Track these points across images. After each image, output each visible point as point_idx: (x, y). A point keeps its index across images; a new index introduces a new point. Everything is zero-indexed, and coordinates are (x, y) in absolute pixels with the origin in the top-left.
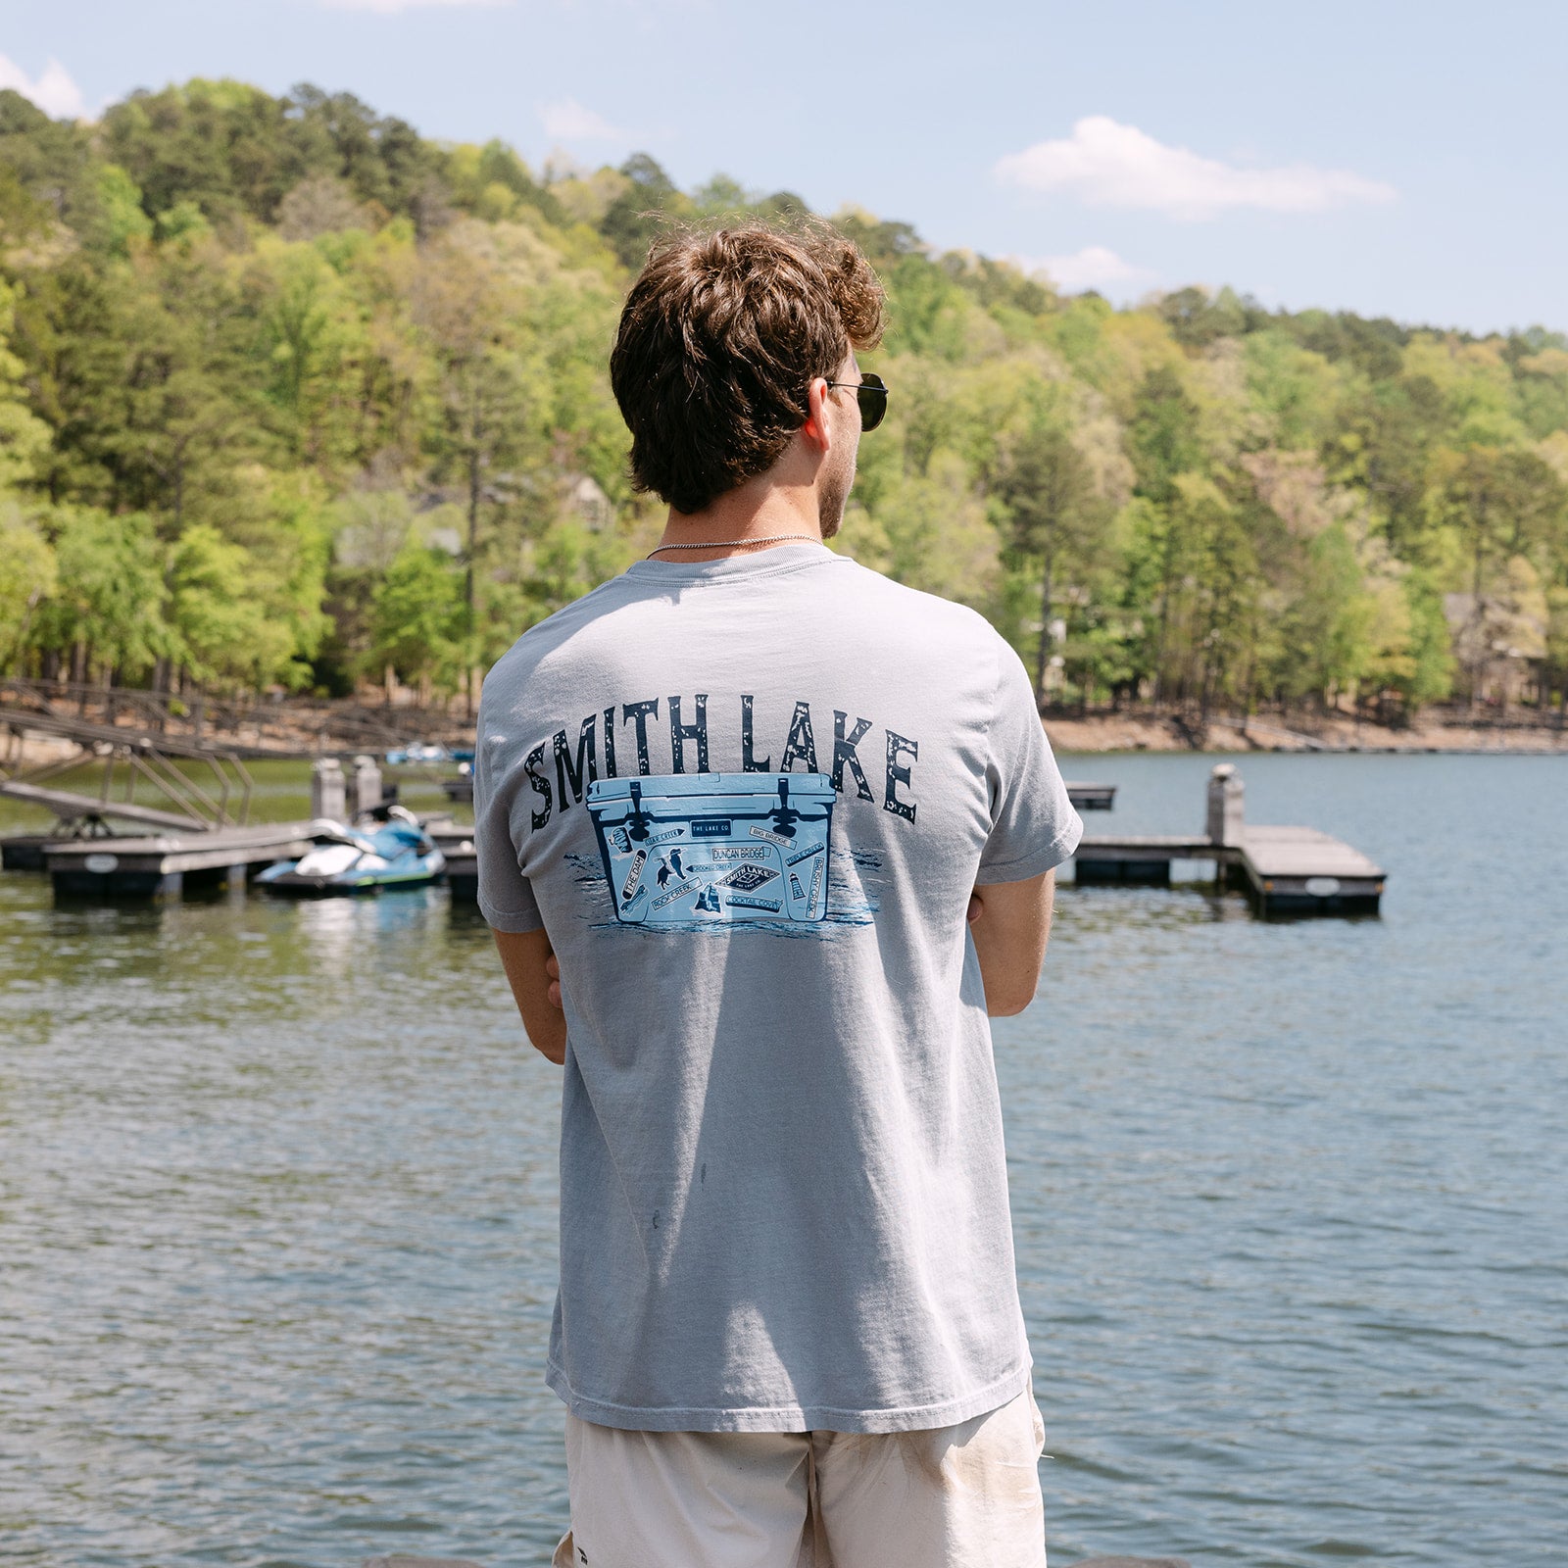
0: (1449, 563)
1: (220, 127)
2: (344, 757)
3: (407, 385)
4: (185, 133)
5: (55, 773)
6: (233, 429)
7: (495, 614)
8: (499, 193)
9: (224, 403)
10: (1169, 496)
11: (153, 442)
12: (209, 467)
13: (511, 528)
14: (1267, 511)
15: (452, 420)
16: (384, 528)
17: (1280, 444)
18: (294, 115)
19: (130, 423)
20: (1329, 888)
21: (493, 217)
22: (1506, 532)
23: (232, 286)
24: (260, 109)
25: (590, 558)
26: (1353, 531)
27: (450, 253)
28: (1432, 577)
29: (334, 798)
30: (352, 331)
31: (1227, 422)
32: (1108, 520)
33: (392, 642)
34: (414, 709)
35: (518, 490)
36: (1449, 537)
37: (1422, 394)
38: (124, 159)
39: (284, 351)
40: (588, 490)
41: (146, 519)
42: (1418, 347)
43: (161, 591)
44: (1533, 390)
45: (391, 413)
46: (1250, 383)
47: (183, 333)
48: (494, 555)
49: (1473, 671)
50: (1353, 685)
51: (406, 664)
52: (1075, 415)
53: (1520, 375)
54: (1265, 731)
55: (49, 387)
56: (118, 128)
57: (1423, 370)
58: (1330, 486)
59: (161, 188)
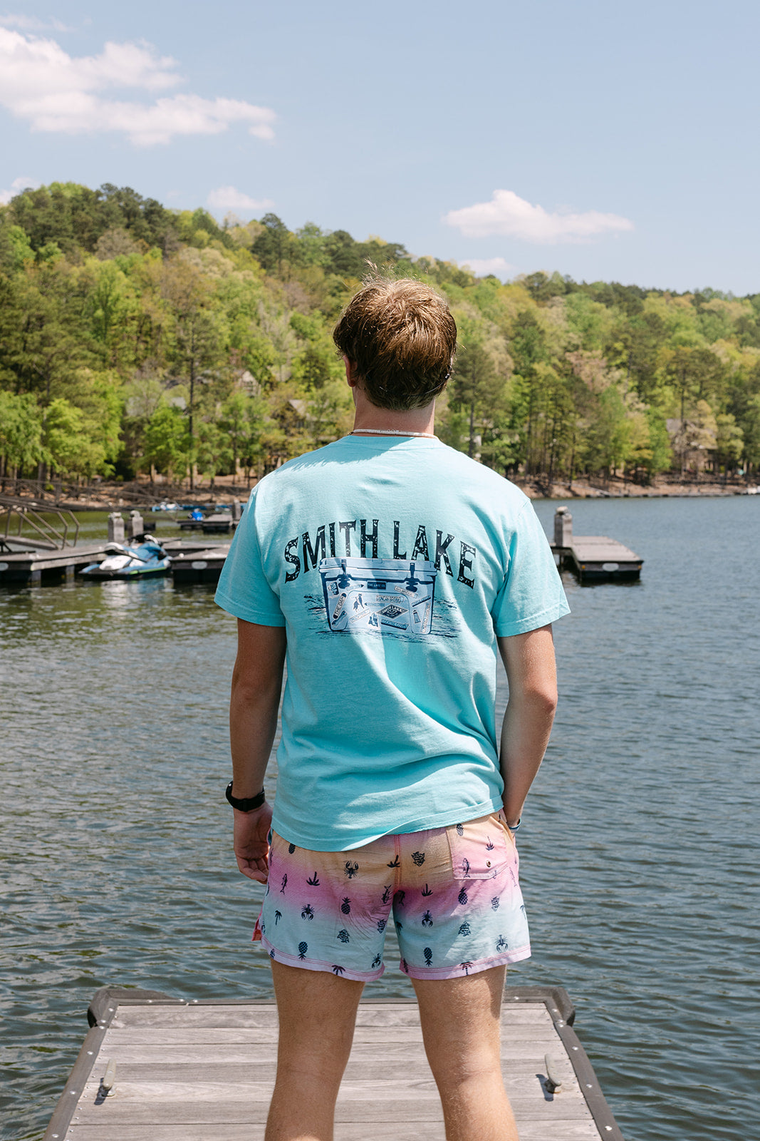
0: (669, 404)
1: (67, 206)
2: (126, 511)
3: (159, 328)
4: (51, 209)
6: (74, 351)
7: (204, 438)
8: (203, 234)
9: (71, 339)
10: (531, 374)
11: (36, 358)
12: (64, 370)
13: (210, 396)
14: (579, 380)
15: (181, 344)
16: (148, 397)
17: (585, 348)
18: (103, 199)
19: (24, 349)
20: (615, 568)
21: (200, 246)
22: (696, 389)
23: (74, 282)
24: (87, 197)
25: (250, 410)
27: (180, 264)
28: (660, 411)
29: (119, 531)
30: (132, 303)
31: (559, 338)
32: (502, 386)
33: (154, 453)
34: (165, 485)
35: (214, 378)
36: (668, 391)
37: (653, 321)
38: (20, 223)
39: (100, 313)
40: (247, 377)
41: (32, 396)
42: (651, 299)
43: (40, 430)
44: (707, 319)
45: (151, 342)
46: (569, 318)
47: (50, 305)
48: (202, 409)
49: (681, 456)
50: (623, 464)
51: (161, 463)
52: (484, 336)
53: (701, 312)
54: (580, 488)
56: (18, 207)
57: (653, 310)
58: (609, 367)
59: (39, 236)
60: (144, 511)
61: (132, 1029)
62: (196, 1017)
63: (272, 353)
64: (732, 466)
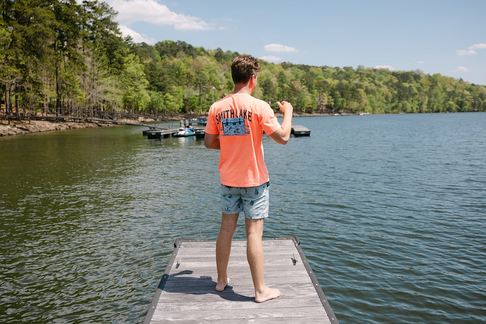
0: (316, 94)
1: (169, 46)
2: (184, 120)
3: (192, 76)
4: (165, 47)
5: (151, 123)
6: (171, 82)
7: (203, 103)
8: (202, 53)
9: (170, 78)
10: (283, 87)
11: (162, 83)
12: (169, 86)
13: (205, 92)
14: (294, 88)
15: (197, 80)
16: (190, 93)
17: (296, 80)
18: (178, 44)
19: (159, 81)
20: (304, 133)
21: (202, 55)
22: (323, 90)
23: (171, 65)
24: (174, 44)
25: (214, 96)
26: (304, 90)
27: (197, 60)
28: (314, 95)
29: (183, 125)
30: (185, 70)
31: (289, 78)
32: (275, 89)
33: (191, 106)
34: (194, 114)
35: (205, 88)
36: (316, 91)
37: (312, 74)
38: (157, 50)
39: (177, 72)
40: (214, 88)
41: (161, 92)
42: (312, 68)
43: (163, 101)
44: (325, 73)
45: (190, 79)
46: (292, 73)
47: (165, 70)
48: (203, 96)
49: (319, 106)
50: (305, 108)
51: (193, 109)
52: (271, 77)
53: (324, 71)
55: (149, 77)
56: (157, 45)
57: (312, 71)
58: (302, 85)
59: (162, 53)
60: (189, 121)
61: (186, 248)
62: (202, 245)
63: (220, 82)
64: (331, 109)
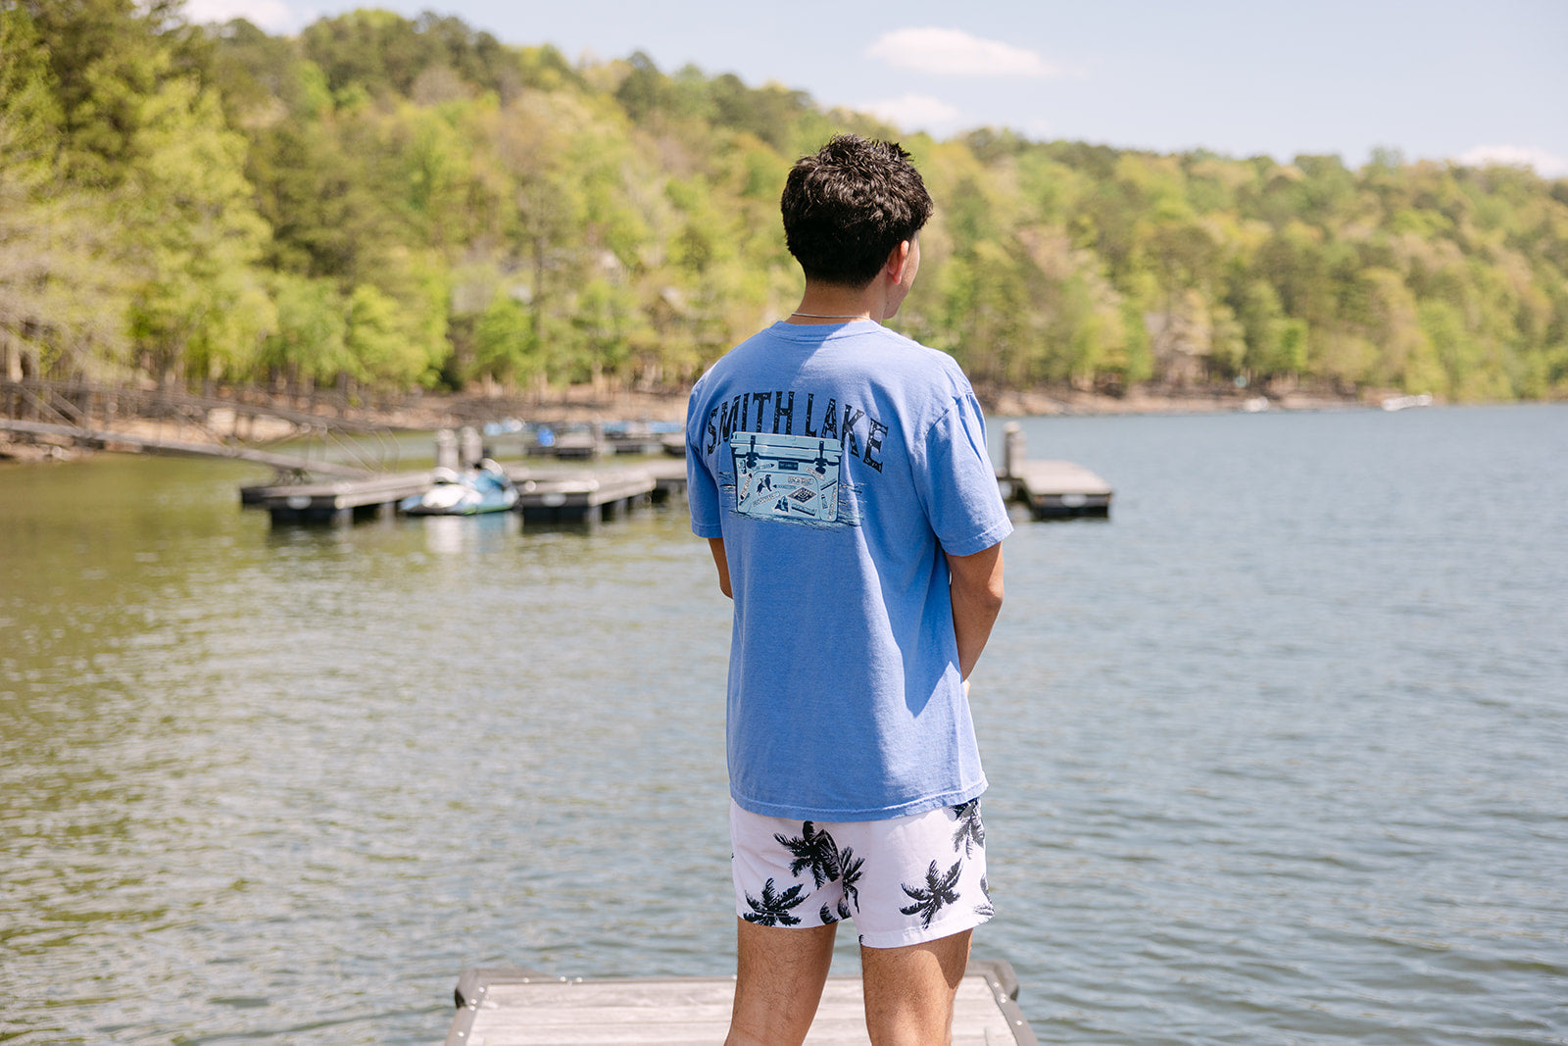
0: (1149, 295)
1: (376, 39)
2: (457, 430)
3: (495, 197)
4: (353, 42)
5: (278, 442)
6: (387, 225)
7: (553, 338)
8: (551, 76)
9: (380, 209)
10: (971, 257)
11: (336, 235)
12: (369, 250)
13: (561, 285)
14: (1034, 265)
15: (523, 217)
16: (482, 286)
17: (1044, 222)
18: (422, 30)
19: (322, 223)
20: (1079, 501)
21: (547, 89)
22: (1184, 275)
23: (384, 136)
24: (400, 28)
25: (613, 304)
26: (1088, 277)
27: (521, 113)
28: (1138, 304)
29: (450, 456)
30: (460, 164)
31: (1009, 210)
32: (937, 272)
33: (489, 358)
34: (503, 400)
35: (566, 261)
36: (1148, 279)
37: (1130, 190)
38: (314, 59)
39: (418, 177)
40: (610, 260)
41: (330, 283)
42: (1126, 161)
43: (342, 327)
44: (1198, 186)
45: (485, 215)
46: (1023, 185)
47: (352, 166)
48: (552, 302)
49: (1164, 362)
50: (1090, 372)
51: (498, 370)
53: (1190, 177)
54: (1036, 401)
55: (269, 201)
56: (312, 40)
57: (1130, 175)
58: (1073, 248)
59: (339, 76)
60: (481, 432)
61: (508, 1010)
63: (640, 228)
64: (1229, 373)
